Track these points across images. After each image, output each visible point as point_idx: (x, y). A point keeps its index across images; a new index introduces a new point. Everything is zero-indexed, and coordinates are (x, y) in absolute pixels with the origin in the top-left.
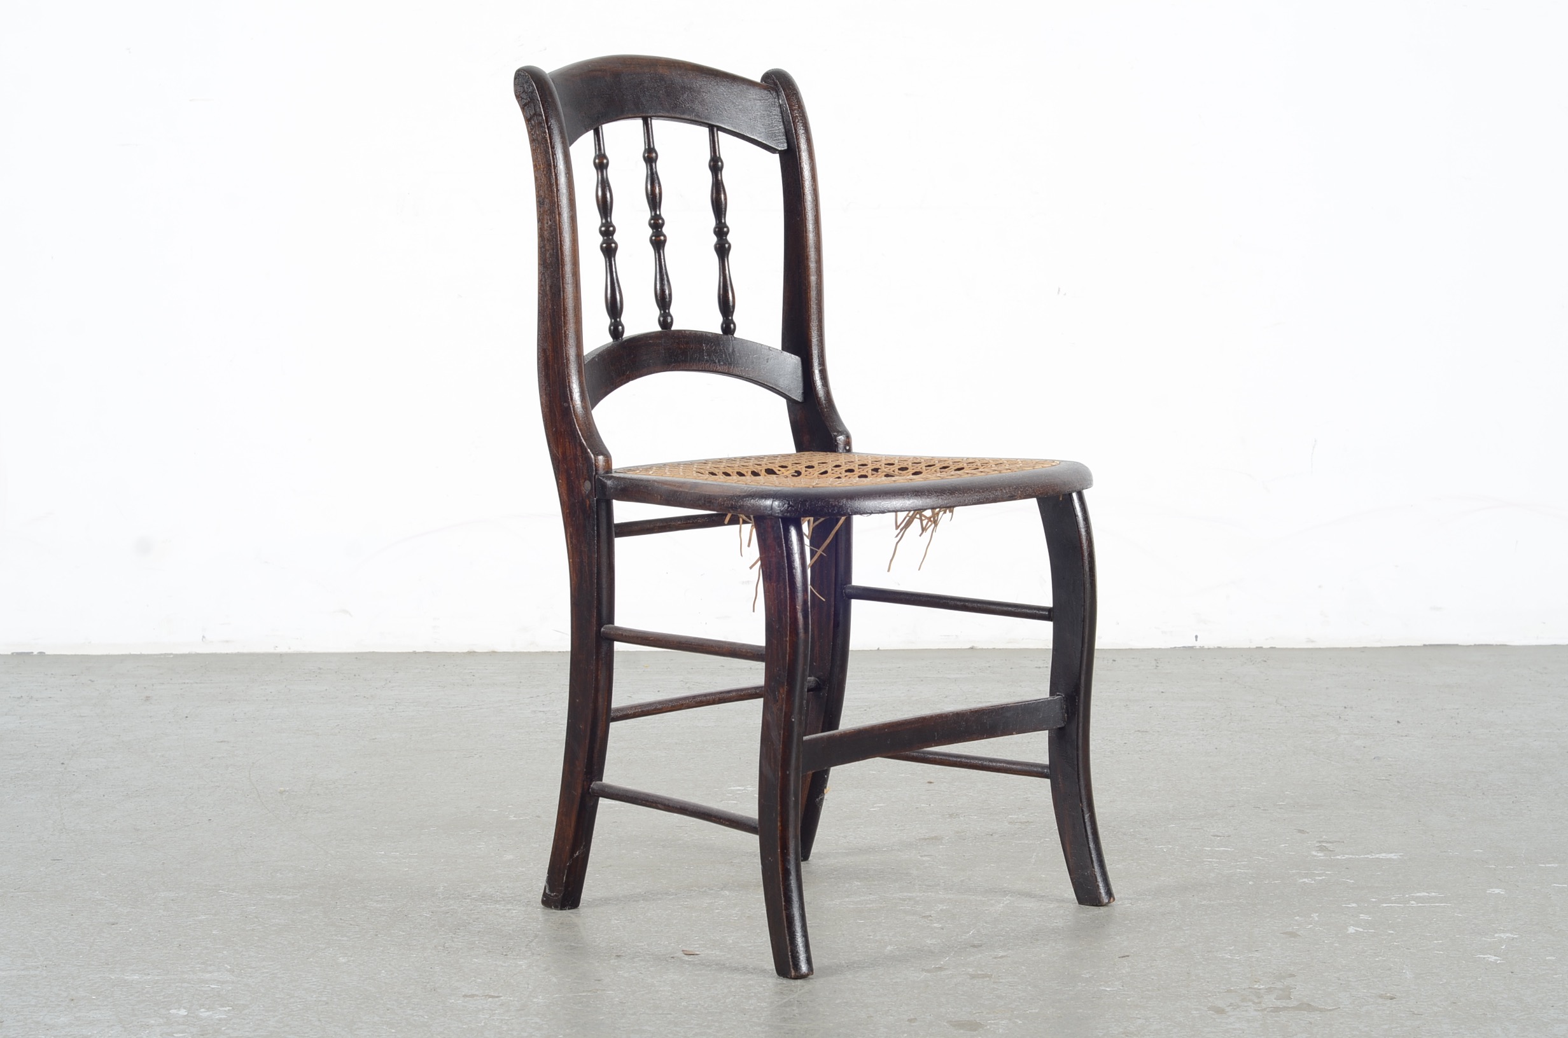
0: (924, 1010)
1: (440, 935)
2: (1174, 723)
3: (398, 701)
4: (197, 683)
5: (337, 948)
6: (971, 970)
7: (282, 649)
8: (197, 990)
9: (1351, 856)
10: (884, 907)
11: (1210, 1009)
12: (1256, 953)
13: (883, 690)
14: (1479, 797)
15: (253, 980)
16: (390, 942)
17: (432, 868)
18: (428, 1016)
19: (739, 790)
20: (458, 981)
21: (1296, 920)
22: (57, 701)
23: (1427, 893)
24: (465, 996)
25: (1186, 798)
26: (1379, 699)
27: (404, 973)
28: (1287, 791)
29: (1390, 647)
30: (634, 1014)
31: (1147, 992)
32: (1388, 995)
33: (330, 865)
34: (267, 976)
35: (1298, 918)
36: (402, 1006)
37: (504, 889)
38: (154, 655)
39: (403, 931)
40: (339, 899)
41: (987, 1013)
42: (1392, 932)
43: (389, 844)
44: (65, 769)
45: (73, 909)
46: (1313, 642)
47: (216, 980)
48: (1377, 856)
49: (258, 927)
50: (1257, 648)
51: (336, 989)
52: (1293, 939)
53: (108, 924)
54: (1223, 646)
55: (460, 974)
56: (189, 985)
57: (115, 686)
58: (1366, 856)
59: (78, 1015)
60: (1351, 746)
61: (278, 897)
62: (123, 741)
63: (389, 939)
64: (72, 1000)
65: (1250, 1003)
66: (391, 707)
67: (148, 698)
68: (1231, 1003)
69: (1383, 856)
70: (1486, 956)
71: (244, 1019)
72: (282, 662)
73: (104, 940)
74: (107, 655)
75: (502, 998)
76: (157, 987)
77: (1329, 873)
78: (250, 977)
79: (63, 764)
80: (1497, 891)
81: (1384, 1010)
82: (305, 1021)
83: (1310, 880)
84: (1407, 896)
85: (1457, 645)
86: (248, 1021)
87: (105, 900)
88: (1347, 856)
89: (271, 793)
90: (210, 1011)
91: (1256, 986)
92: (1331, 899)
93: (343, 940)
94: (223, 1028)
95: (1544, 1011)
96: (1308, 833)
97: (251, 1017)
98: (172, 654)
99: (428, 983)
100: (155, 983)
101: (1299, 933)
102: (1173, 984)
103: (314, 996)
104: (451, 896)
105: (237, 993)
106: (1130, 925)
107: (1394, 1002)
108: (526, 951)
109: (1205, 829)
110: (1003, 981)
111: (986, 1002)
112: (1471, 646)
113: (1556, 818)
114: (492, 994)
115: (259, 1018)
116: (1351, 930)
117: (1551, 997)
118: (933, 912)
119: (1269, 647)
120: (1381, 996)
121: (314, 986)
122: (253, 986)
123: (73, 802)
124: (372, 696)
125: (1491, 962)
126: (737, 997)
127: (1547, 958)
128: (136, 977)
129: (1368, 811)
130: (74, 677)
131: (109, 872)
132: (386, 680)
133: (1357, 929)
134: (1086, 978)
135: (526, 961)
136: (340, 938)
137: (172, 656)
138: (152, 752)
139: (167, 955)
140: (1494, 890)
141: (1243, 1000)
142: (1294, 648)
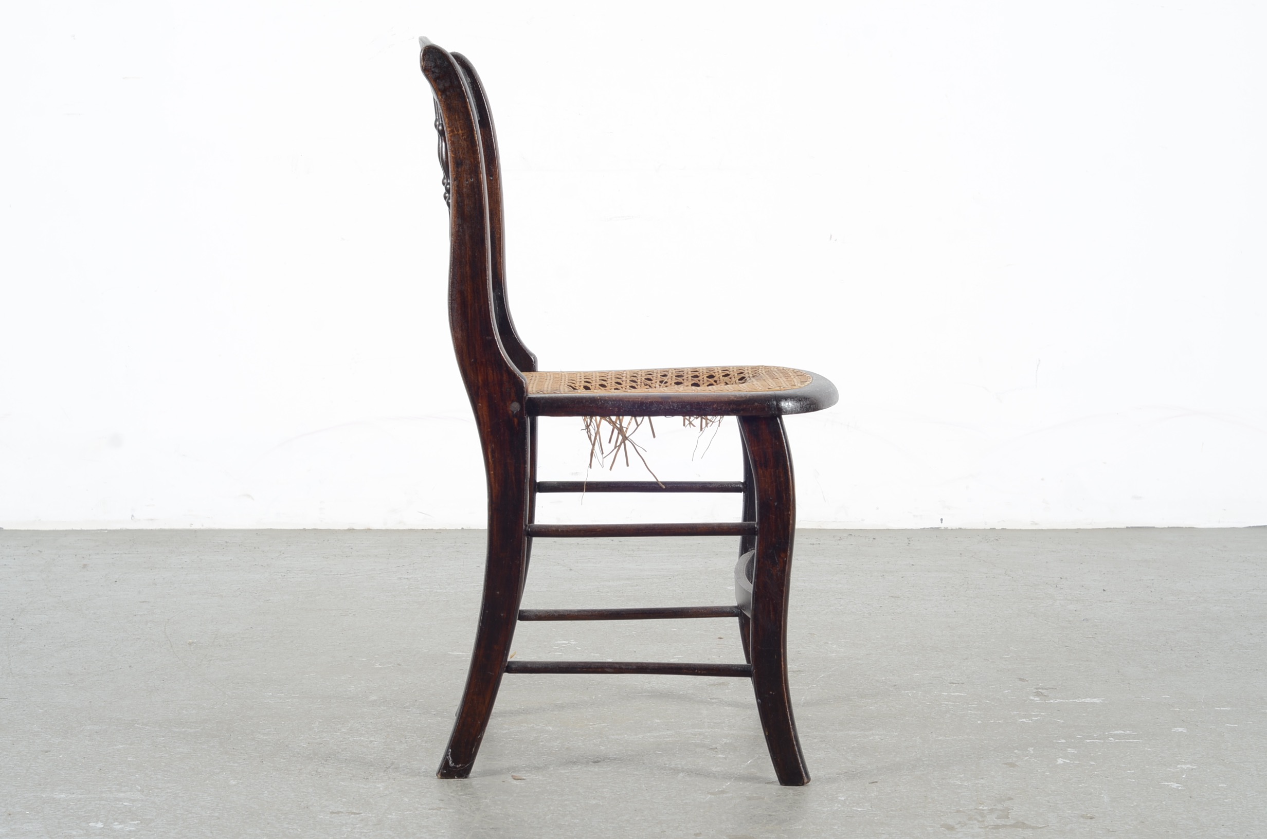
0: (708, 826)
1: (315, 762)
2: (921, 590)
3: (289, 569)
4: (126, 554)
5: (229, 772)
6: (748, 793)
7: (197, 526)
8: (112, 806)
9: (1062, 700)
11: (942, 826)
12: (982, 780)
13: (685, 562)
14: (1168, 652)
15: (159, 799)
16: (272, 768)
17: (310, 707)
18: (300, 829)
19: (564, 644)
20: (327, 800)
21: (1015, 753)
22: (11, 568)
23: (1123, 731)
24: (332, 813)
25: (929, 652)
26: (1089, 572)
27: (283, 794)
28: (1011, 646)
29: (1100, 529)
31: (891, 812)
32: (1089, 815)
33: (226, 704)
34: (170, 796)
35: (1016, 751)
36: (279, 821)
37: (368, 724)
38: (93, 531)
39: (284, 759)
40: (232, 732)
42: (1093, 763)
43: (276, 687)
44: (15, 624)
45: (15, 739)
46: (1036, 524)
47: (128, 799)
48: (1083, 700)
49: (165, 755)
50: (991, 529)
51: (227, 807)
52: (1012, 768)
53: (42, 751)
54: (963, 527)
55: (329, 795)
56: (106, 803)
57: (59, 556)
58: (1074, 700)
59: (13, 827)
60: (1065, 610)
61: (183, 730)
62: (63, 601)
63: (272, 765)
64: (10, 814)
65: (976, 822)
66: (283, 574)
67: (85, 566)
68: (960, 822)
69: (1088, 700)
70: (1170, 784)
71: (150, 831)
72: (196, 537)
73: (38, 765)
74: (53, 531)
75: (362, 814)
76: (80, 804)
77: (1043, 714)
78: (157, 796)
79: (12, 619)
80: (1180, 730)
81: (1085, 828)
82: (200, 833)
83: (1027, 719)
84: (1107, 733)
85: (1154, 527)
86: (153, 833)
87: (41, 732)
88: (1058, 700)
89: (182, 644)
90: (121, 824)
91: (980, 808)
92: (1045, 735)
93: (234, 766)
95: (1216, 829)
96: (1027, 681)
97: (155, 830)
98: (106, 530)
99: (302, 802)
100: (79, 801)
101: (1017, 764)
102: (913, 806)
103: (208, 812)
104: (325, 730)
105: (145, 809)
106: (879, 756)
107: (1093, 821)
108: (384, 776)
109: (943, 677)
113: (1230, 670)
114: (355, 811)
115: (162, 830)
116: (1060, 761)
117: (1222, 818)
118: (718, 745)
119: (1000, 528)
120: (1082, 816)
121: (208, 804)
122: (158, 804)
123: (19, 651)
124: (268, 565)
125: (1174, 788)
126: (555, 814)
127: (1220, 785)
128: (63, 796)
129: (1078, 663)
130: (26, 548)
131: (45, 709)
132: (280, 552)
133: (1065, 760)
134: (843, 800)
135: (383, 784)
136: (232, 764)
137: (106, 531)
138: (86, 610)
139: (90, 777)
140: (1178, 729)
141: (970, 819)
142: (1020, 530)
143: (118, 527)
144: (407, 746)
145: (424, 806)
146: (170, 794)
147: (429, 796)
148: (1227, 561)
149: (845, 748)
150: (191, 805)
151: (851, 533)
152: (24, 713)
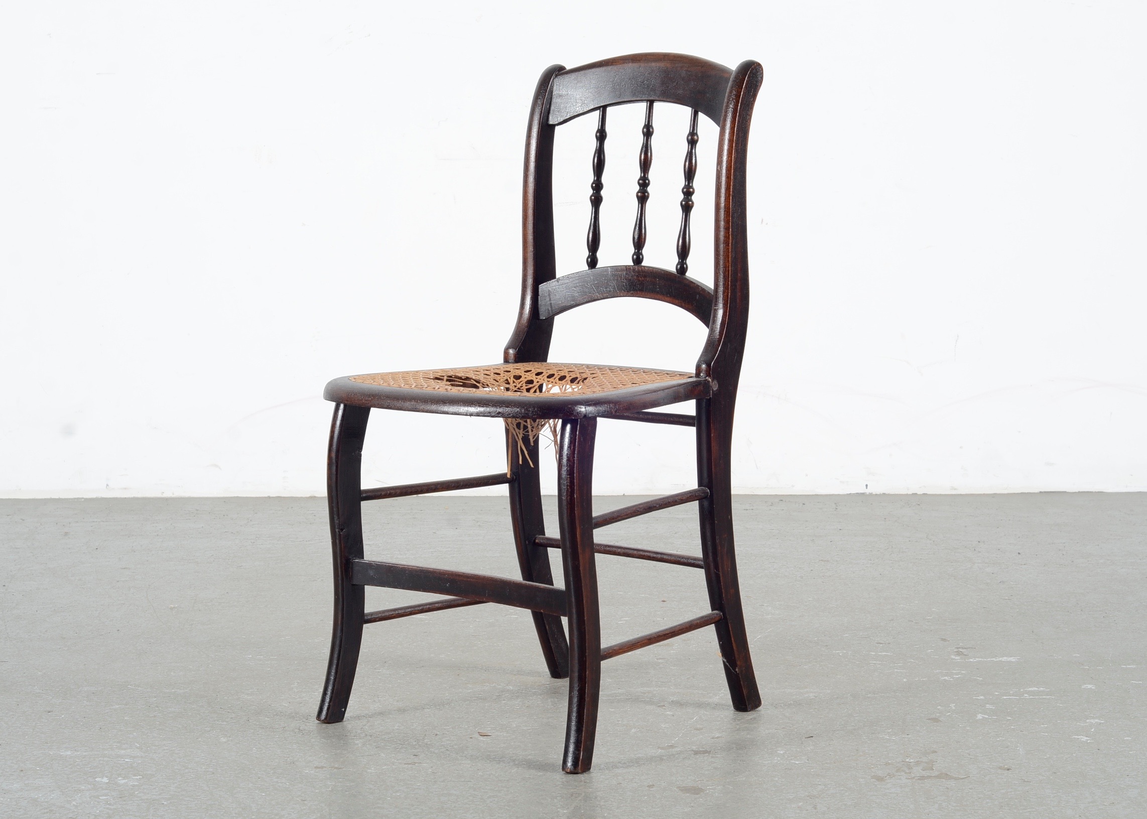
0: (660, 778)
1: (297, 720)
2: (849, 554)
3: (258, 536)
4: (103, 521)
5: (219, 730)
6: (695, 749)
7: (168, 494)
8: (115, 763)
9: (980, 659)
10: (629, 699)
11: (873, 777)
12: (908, 734)
14: (1078, 613)
15: (157, 755)
16: (258, 726)
17: (288, 668)
18: (288, 783)
20: (310, 756)
21: (939, 709)
23: (1037, 688)
24: (316, 768)
25: (857, 613)
26: (1005, 535)
27: (270, 750)
28: (933, 608)
29: (1015, 493)
30: (443, 781)
31: (826, 765)
32: (1006, 767)
33: (211, 666)
35: (939, 707)
36: (269, 775)
38: (70, 499)
39: (268, 718)
40: (219, 692)
41: (707, 781)
42: (1010, 718)
43: (255, 649)
44: (6, 590)
45: (19, 700)
46: (955, 488)
47: (129, 755)
48: (1000, 659)
49: (159, 714)
50: (913, 494)
51: (220, 762)
52: (936, 723)
53: (45, 711)
54: (887, 492)
55: (312, 751)
56: (109, 759)
57: (41, 524)
58: (992, 659)
59: (26, 782)
60: (983, 572)
61: (173, 691)
62: (49, 568)
63: (257, 723)
64: (22, 771)
65: (903, 773)
66: (253, 541)
67: (66, 534)
68: (889, 773)
69: (1004, 659)
70: (1080, 737)
71: (152, 785)
72: (168, 505)
73: (43, 725)
74: (34, 499)
75: (344, 770)
76: (85, 760)
77: (964, 672)
78: (155, 752)
79: (4, 586)
80: (1089, 686)
81: (1002, 779)
82: (197, 787)
83: (949, 677)
84: (1022, 690)
85: (1065, 492)
86: (155, 787)
87: (43, 693)
88: (977, 659)
89: (164, 609)
90: (125, 779)
91: (907, 760)
92: (965, 692)
93: (223, 724)
94: (136, 793)
96: (949, 641)
97: (156, 784)
98: (83, 498)
99: (288, 757)
100: (84, 758)
101: (940, 719)
102: (846, 759)
103: (203, 768)
104: (304, 690)
105: (146, 765)
106: (814, 713)
107: (1010, 772)
108: (361, 734)
109: (871, 638)
110: (719, 756)
111: (706, 772)
112: (1076, 492)
115: (163, 784)
116: (980, 716)
117: (1127, 768)
118: (666, 704)
119: (922, 493)
120: (1000, 768)
121: (203, 760)
122: (157, 760)
123: (14, 616)
124: (238, 532)
125: (1083, 741)
127: (1125, 739)
128: (68, 753)
129: (995, 624)
130: (9, 516)
131: (44, 671)
132: (248, 519)
133: (983, 716)
134: (781, 754)
135: (361, 741)
136: (220, 723)
137: (83, 500)
138: (72, 577)
139: (91, 736)
140: (1087, 686)
141: (898, 771)
142: (941, 494)
143: (94, 496)
144: (380, 705)
145: (400, 761)
146: (166, 751)
147: (404, 752)
148: (1134, 525)
149: (782, 705)
150: (187, 762)
151: (782, 499)
152: (25, 675)
